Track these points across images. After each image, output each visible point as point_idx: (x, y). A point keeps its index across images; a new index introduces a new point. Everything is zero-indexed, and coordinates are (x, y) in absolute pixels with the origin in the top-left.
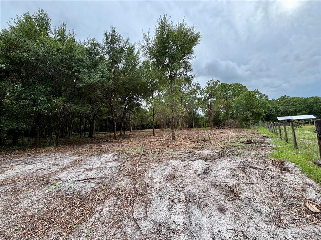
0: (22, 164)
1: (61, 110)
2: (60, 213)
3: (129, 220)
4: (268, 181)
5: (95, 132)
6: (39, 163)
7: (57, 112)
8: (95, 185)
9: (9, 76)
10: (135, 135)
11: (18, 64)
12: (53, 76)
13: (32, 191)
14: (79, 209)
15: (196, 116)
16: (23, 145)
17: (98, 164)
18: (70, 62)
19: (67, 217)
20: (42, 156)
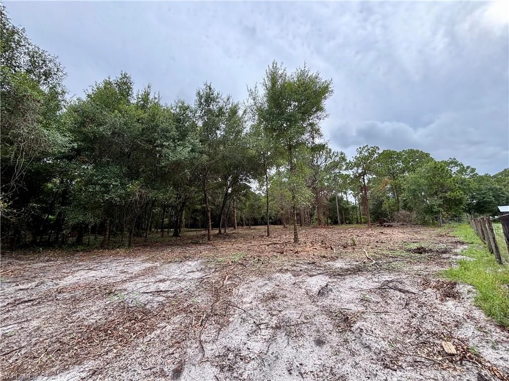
0: (85, 270)
1: (137, 197)
2: (118, 326)
3: (193, 341)
4: (412, 310)
5: (183, 229)
6: (104, 269)
7: (132, 200)
8: (165, 299)
9: (80, 155)
10: (241, 234)
11: (91, 141)
12: (130, 153)
13: (92, 301)
14: (139, 324)
15: (342, 205)
16: (88, 245)
17: (177, 274)
18: (152, 133)
19: (125, 331)
20: (109, 260)
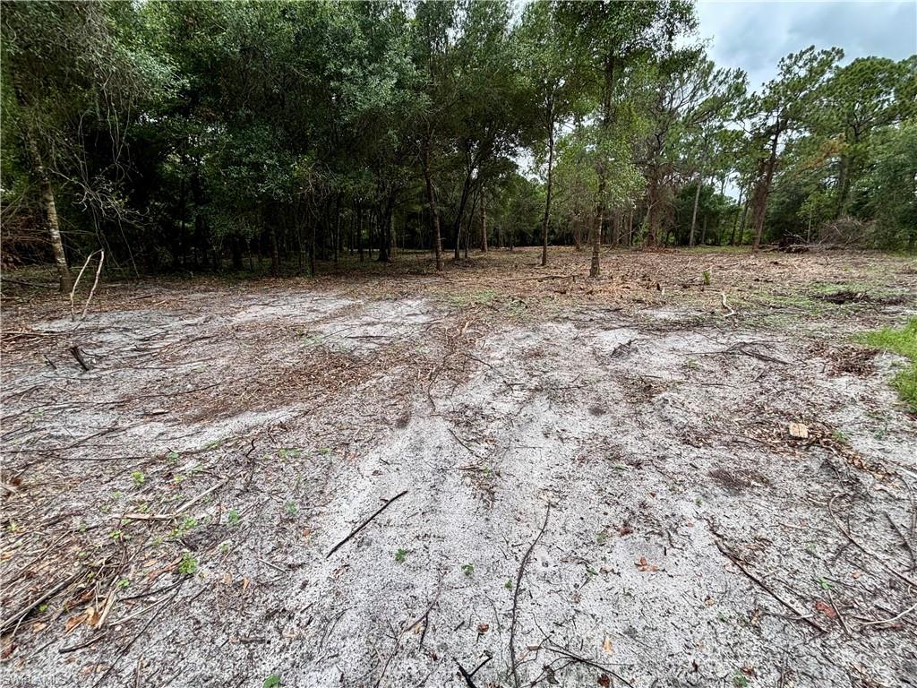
0: (259, 305)
1: (311, 188)
2: (322, 371)
3: (420, 395)
4: (765, 384)
5: (394, 250)
6: (284, 304)
7: (304, 194)
8: (377, 346)
9: (199, 104)
10: (494, 260)
11: (209, 70)
12: (283, 96)
13: (281, 343)
14: (348, 371)
15: (708, 204)
16: (253, 271)
17: (391, 317)
18: (315, 46)
19: (332, 377)
20: (288, 293)
